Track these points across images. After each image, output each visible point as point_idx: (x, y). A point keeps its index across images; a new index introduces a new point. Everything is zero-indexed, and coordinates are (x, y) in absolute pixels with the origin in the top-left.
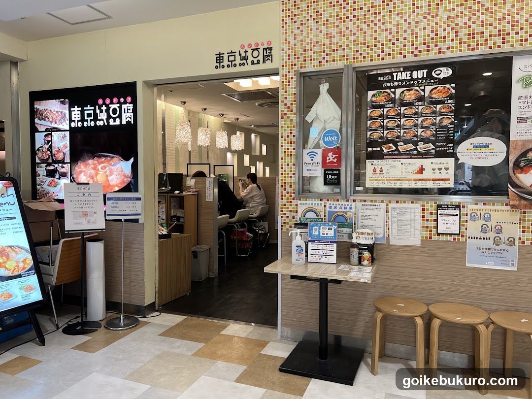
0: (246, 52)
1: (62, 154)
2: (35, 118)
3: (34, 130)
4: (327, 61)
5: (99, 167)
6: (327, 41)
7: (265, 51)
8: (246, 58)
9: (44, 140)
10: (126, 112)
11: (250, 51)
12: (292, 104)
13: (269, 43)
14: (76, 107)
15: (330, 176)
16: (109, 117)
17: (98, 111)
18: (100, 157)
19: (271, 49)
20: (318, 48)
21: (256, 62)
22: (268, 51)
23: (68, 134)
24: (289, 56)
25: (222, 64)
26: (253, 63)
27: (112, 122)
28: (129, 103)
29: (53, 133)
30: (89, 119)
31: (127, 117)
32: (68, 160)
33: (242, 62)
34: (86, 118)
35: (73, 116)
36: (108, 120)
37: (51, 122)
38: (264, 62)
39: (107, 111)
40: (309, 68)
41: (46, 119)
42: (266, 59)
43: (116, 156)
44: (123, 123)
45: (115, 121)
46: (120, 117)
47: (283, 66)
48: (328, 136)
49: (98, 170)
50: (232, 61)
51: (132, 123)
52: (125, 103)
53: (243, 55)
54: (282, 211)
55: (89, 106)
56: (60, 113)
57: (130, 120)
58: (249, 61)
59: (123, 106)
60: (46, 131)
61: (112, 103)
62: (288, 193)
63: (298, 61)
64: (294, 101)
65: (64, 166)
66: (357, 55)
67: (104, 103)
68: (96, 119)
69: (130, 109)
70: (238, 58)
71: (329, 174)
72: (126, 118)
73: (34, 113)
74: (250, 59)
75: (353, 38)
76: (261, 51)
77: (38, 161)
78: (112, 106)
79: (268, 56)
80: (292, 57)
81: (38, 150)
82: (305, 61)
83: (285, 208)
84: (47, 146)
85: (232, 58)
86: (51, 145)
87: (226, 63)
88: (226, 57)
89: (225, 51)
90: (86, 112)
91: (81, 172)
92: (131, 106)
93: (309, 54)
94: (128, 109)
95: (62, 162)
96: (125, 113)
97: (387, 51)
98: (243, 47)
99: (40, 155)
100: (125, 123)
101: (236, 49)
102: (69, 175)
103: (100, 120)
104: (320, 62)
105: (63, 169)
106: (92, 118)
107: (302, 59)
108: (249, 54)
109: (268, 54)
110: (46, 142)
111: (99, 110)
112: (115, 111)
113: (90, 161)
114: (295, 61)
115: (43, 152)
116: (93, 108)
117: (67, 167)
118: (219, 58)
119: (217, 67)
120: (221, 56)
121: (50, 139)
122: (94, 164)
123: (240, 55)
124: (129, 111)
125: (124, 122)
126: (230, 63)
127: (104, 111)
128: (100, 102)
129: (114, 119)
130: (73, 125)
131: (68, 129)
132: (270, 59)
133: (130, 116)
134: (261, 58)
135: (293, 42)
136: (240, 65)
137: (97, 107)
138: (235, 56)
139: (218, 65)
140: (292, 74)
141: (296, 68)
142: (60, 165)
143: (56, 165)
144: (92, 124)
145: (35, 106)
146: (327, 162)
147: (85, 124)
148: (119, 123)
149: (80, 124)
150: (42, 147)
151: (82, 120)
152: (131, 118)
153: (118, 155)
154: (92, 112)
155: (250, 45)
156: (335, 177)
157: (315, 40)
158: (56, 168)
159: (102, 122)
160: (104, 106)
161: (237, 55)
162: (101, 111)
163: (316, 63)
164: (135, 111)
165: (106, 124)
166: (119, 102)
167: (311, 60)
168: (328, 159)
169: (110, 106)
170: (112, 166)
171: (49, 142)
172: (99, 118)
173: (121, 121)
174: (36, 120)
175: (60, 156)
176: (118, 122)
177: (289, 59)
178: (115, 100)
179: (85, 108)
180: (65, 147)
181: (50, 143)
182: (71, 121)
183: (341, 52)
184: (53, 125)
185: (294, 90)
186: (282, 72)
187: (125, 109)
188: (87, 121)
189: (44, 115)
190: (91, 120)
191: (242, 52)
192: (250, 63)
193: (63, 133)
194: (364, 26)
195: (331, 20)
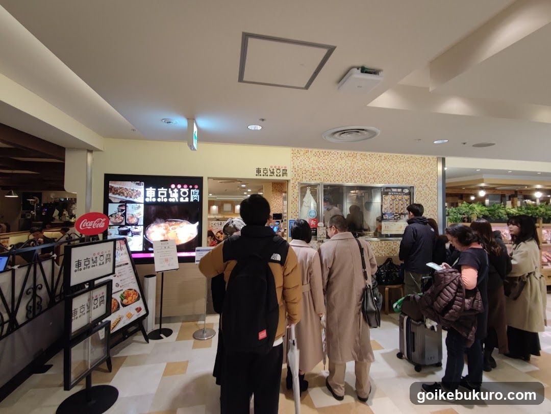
1: (136, 219)
2: (108, 193)
3: (107, 201)
4: (313, 180)
5: (170, 228)
6: (312, 171)
7: (283, 171)
8: (273, 173)
9: (118, 209)
12: (296, 197)
13: (285, 167)
14: (151, 188)
16: (180, 196)
17: (170, 192)
18: (171, 221)
19: (286, 170)
20: (308, 173)
23: (142, 206)
24: (295, 175)
25: (260, 174)
26: (277, 175)
27: (182, 200)
28: (196, 189)
29: (127, 205)
30: (162, 196)
31: (195, 196)
32: (141, 222)
33: (271, 174)
34: (159, 196)
35: (148, 194)
36: (179, 198)
37: (126, 197)
38: (283, 176)
39: (179, 192)
40: (304, 181)
41: (121, 194)
42: (284, 174)
43: (184, 221)
46: (189, 196)
47: (292, 179)
48: (311, 213)
49: (169, 230)
51: (198, 201)
52: (193, 188)
53: (272, 171)
55: (162, 188)
59: (192, 190)
60: (120, 202)
61: (182, 187)
64: (298, 196)
65: (137, 227)
66: (325, 179)
68: (168, 196)
69: (197, 193)
70: (269, 172)
72: (194, 198)
73: (107, 189)
74: (275, 174)
75: (323, 171)
76: (281, 170)
77: (110, 223)
78: (183, 190)
80: (297, 175)
81: (111, 216)
82: (303, 178)
84: (120, 214)
85: (265, 172)
86: (125, 212)
87: (262, 173)
88: (262, 170)
89: (262, 168)
90: (159, 192)
91: (153, 231)
92: (198, 191)
93: (304, 175)
94: (195, 193)
95: (136, 225)
96: (193, 194)
97: (337, 179)
98: (271, 167)
99: (112, 219)
101: (268, 167)
102: (142, 234)
103: (172, 198)
104: (310, 180)
105: (136, 229)
106: (165, 196)
107: (301, 177)
108: (275, 171)
110: (120, 210)
112: (185, 193)
113: (163, 224)
114: (298, 178)
115: (116, 217)
116: (166, 190)
117: (140, 229)
118: (258, 171)
119: (257, 175)
120: (259, 169)
121: (124, 208)
122: (165, 226)
125: (192, 200)
126: (264, 174)
127: (176, 192)
128: (173, 186)
129: (184, 198)
130: (147, 200)
131: (143, 202)
132: (286, 175)
134: (281, 174)
135: (297, 169)
136: (270, 175)
137: (170, 189)
140: (297, 183)
141: (298, 181)
142: (134, 227)
143: (129, 227)
144: (166, 200)
145: (110, 184)
146: (311, 225)
147: (159, 200)
149: (154, 200)
150: (116, 214)
151: (157, 197)
152: (197, 198)
153: (186, 220)
154: (165, 193)
155: (275, 167)
156: (314, 232)
157: (307, 169)
158: (129, 229)
161: (268, 170)
162: (173, 192)
163: (308, 179)
164: (201, 194)
165: (177, 201)
166: (188, 187)
167: (305, 178)
168: (311, 223)
169: (181, 189)
170: (181, 227)
171: (122, 210)
172: (171, 196)
173: (190, 199)
174: (110, 195)
175: (134, 221)
176: (187, 200)
178: (185, 186)
179: (159, 189)
180: (139, 214)
182: (145, 197)
183: (318, 177)
184: (128, 199)
185: (297, 191)
186: (291, 182)
187: (193, 193)
188: (161, 198)
189: (119, 191)
190: (164, 198)
191: (271, 169)
192: (275, 175)
193: (138, 205)
194: (328, 167)
195: (314, 162)
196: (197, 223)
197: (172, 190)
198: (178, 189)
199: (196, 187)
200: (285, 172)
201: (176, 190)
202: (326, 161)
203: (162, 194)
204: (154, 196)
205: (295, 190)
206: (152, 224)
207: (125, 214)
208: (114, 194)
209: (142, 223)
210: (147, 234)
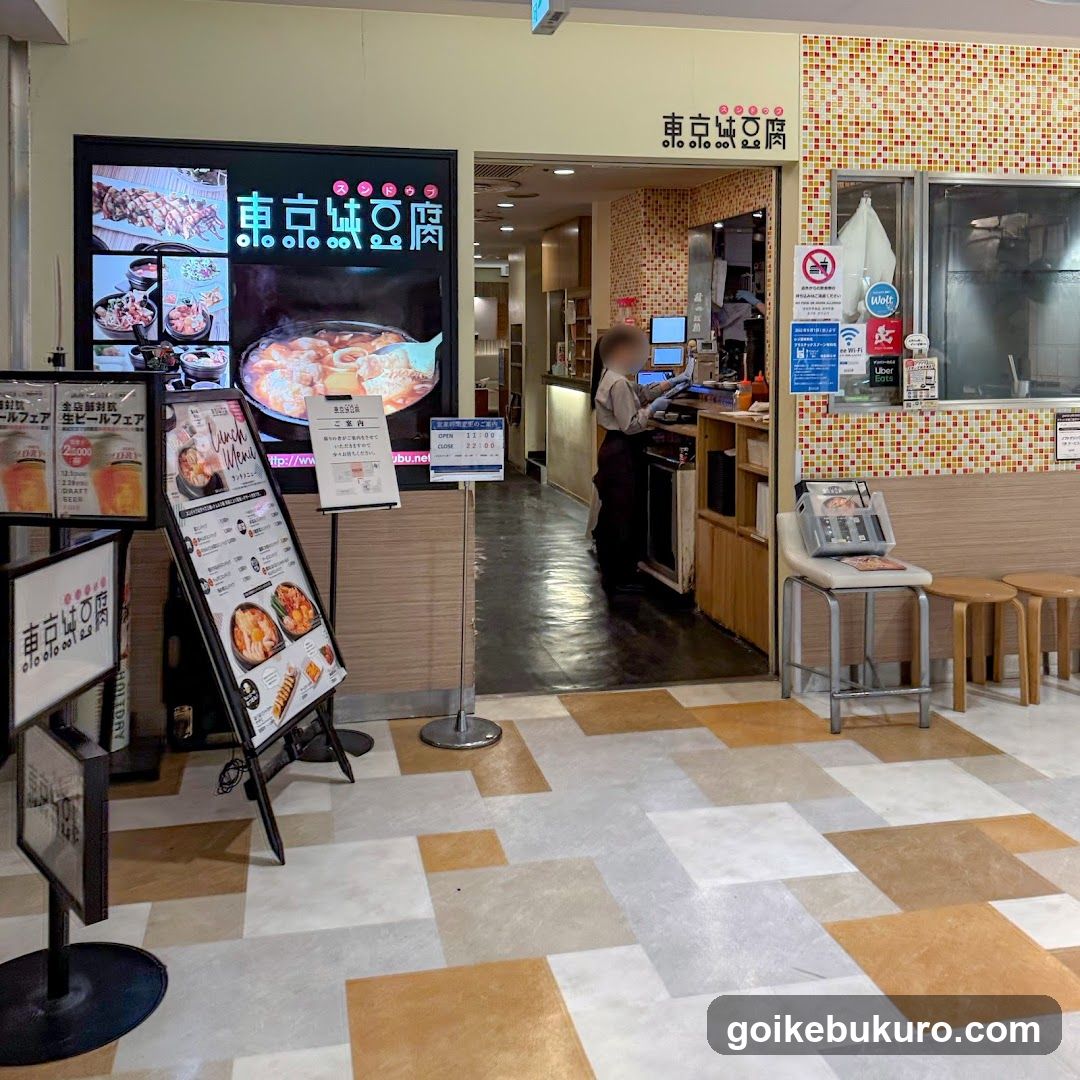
0: (731, 121)
1: (201, 318)
2: (91, 213)
3: (87, 246)
4: (885, 161)
5: (335, 356)
6: (885, 125)
7: (770, 126)
8: (730, 133)
9: (130, 276)
10: (423, 220)
11: (739, 121)
12: (821, 233)
13: (779, 111)
14: (255, 193)
15: (881, 369)
16: (368, 230)
17: (332, 212)
18: (337, 330)
19: (782, 123)
20: (869, 135)
21: (751, 144)
22: (776, 127)
23: (223, 266)
24: (817, 140)
25: (677, 139)
26: (745, 145)
27: (376, 243)
28: (432, 201)
29: (165, 259)
30: (301, 229)
31: (425, 232)
32: (222, 332)
33: (723, 140)
34: (289, 226)
35: (243, 218)
36: (365, 236)
37: (161, 229)
38: (768, 145)
39: (364, 213)
40: (854, 167)
41: (140, 218)
42: (773, 141)
43: (387, 328)
44: (412, 248)
45: (386, 242)
46: (404, 231)
47: (805, 158)
48: (877, 296)
49: (331, 363)
50: (700, 136)
51: (441, 248)
52: (420, 197)
53: (725, 126)
54: (801, 440)
55: (300, 195)
56: (194, 206)
57: (434, 241)
58: (738, 140)
59: (413, 206)
60: (138, 251)
61: (378, 194)
62: (813, 404)
63: (834, 154)
64: (827, 227)
65: (207, 350)
66: (935, 157)
67: (353, 192)
68: (324, 229)
69: (434, 216)
70: (713, 130)
71: (878, 366)
72: (423, 237)
73: (85, 199)
74: (740, 137)
75: (927, 126)
76: (762, 123)
77: (98, 334)
78: (380, 204)
79: (777, 135)
80: (823, 144)
81: (105, 304)
82: (845, 154)
83: (807, 434)
84: (139, 295)
85: (700, 130)
86: (160, 288)
87: (686, 136)
88: (686, 124)
89: (686, 113)
90: (289, 211)
91: (270, 368)
92: (437, 209)
93: (853, 142)
94: (428, 216)
95: (203, 340)
96: (418, 222)
97: (981, 157)
98: (723, 110)
99: (109, 317)
100: (418, 248)
101: (711, 112)
102: (226, 375)
103: (339, 235)
104: (874, 160)
105: (203, 359)
106: (312, 227)
107: (840, 150)
108: (737, 126)
109: (776, 131)
110: (138, 282)
111: (335, 210)
112: (386, 216)
113: (304, 342)
114: (828, 153)
115: (122, 311)
116: (316, 202)
117: (219, 357)
118: (672, 125)
119: (665, 144)
120: (676, 120)
121: (154, 275)
122: (316, 348)
123: (719, 125)
124: (431, 219)
125: (415, 244)
126: (696, 139)
127: (352, 214)
128: (341, 188)
129: (386, 237)
130: (243, 241)
131: (226, 251)
132: (781, 141)
133: (434, 233)
134: (761, 137)
135: (824, 116)
136: (718, 145)
137: (329, 200)
138: (707, 125)
139: (669, 138)
140: (822, 176)
141: (829, 165)
142: (192, 348)
143: (176, 350)
144: (314, 243)
145: (95, 179)
146: (876, 343)
147: (288, 242)
148: (400, 248)
149: (269, 242)
150: (121, 296)
151: (278, 230)
152: (436, 237)
153: (395, 325)
154: (312, 212)
155: (739, 110)
156: (888, 371)
157: (863, 119)
159: (345, 239)
160: (352, 200)
161: (712, 124)
162: (344, 213)
163: (867, 161)
164: (449, 221)
165: (359, 246)
166: (400, 194)
167: (857, 154)
168: (877, 338)
169: (372, 201)
170: (377, 353)
171: (147, 283)
172: (335, 228)
173: (406, 242)
174: (98, 219)
175: (193, 324)
176: (396, 244)
177: (817, 147)
178: (389, 189)
179: (286, 201)
180: (212, 299)
181: (155, 285)
182: (235, 229)
183: (908, 149)
184: (169, 237)
185: (825, 208)
186: (803, 170)
187: (418, 214)
188: (295, 234)
189: (130, 206)
190: (308, 234)
191: (723, 119)
192: (738, 144)
193: (206, 261)
194: (946, 110)
195: (892, 89)
196: (438, 339)
197: (339, 202)
198: (360, 199)
199: (432, 191)
200: (776, 132)
201: (352, 205)
202: (941, 86)
203: (301, 220)
204: (268, 226)
205: (815, 203)
206: (265, 341)
207: (157, 297)
208: (110, 215)
209: (225, 336)
210: (247, 380)
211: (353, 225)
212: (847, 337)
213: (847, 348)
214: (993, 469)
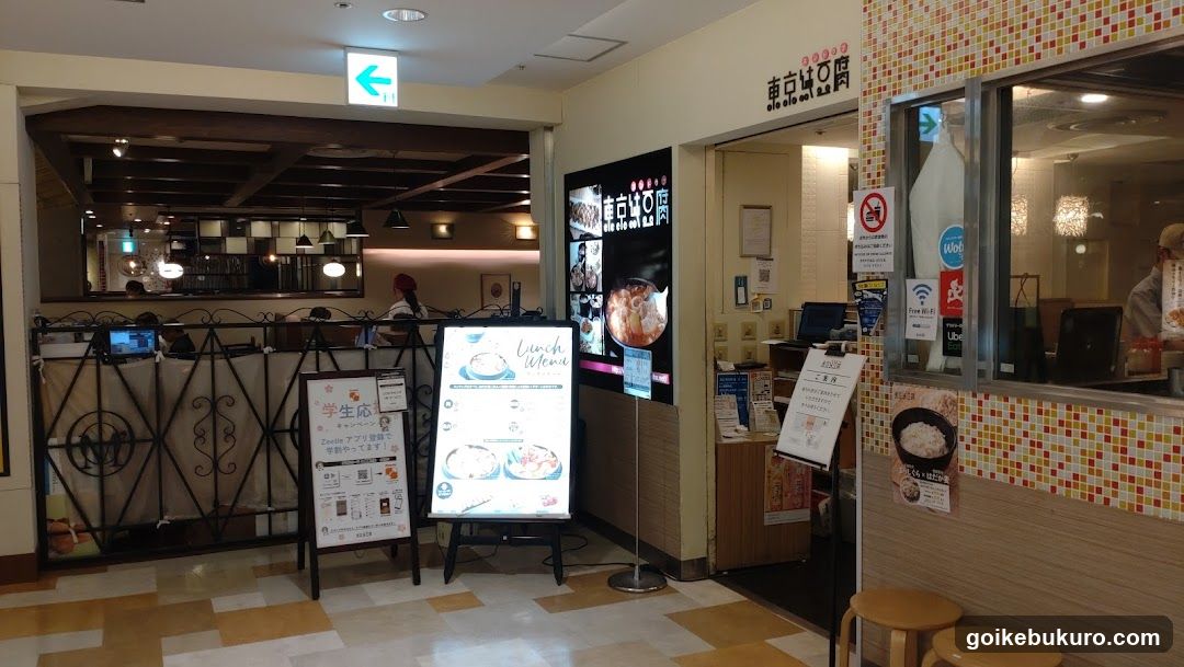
0: (810, 71)
1: (595, 277)
2: (569, 219)
3: (569, 239)
4: (937, 74)
5: (632, 301)
6: (938, 29)
7: (838, 66)
8: (809, 84)
10: (661, 202)
11: (816, 69)
12: (879, 174)
13: (845, 47)
14: (609, 197)
15: (954, 334)
16: (642, 213)
17: (631, 203)
18: (632, 283)
19: (846, 60)
20: (922, 47)
21: (824, 91)
22: (842, 65)
24: (875, 70)
25: (776, 101)
26: (820, 93)
27: (645, 222)
28: (664, 188)
30: (622, 217)
31: (661, 211)
32: (600, 289)
33: (804, 92)
34: (618, 216)
35: (606, 213)
36: (641, 218)
37: (585, 225)
38: (836, 87)
39: (641, 202)
40: (907, 93)
41: (581, 219)
42: (839, 81)
44: (657, 224)
45: (648, 221)
46: (654, 212)
47: (865, 94)
48: (949, 242)
49: (631, 307)
50: (790, 93)
51: (667, 222)
52: (660, 186)
53: (806, 77)
54: (863, 406)
55: (622, 194)
56: (593, 209)
57: (665, 218)
58: (815, 90)
59: (658, 192)
61: (646, 188)
63: (890, 80)
64: (883, 167)
65: (597, 297)
66: (991, 52)
67: (637, 189)
68: (629, 218)
69: (664, 199)
70: (799, 84)
71: (952, 330)
72: (661, 214)
74: (817, 84)
76: (832, 65)
77: (572, 289)
78: (646, 194)
79: (843, 75)
80: (879, 72)
82: (900, 77)
85: (790, 87)
87: (782, 98)
88: (781, 84)
89: (781, 74)
90: (619, 206)
91: (613, 309)
92: (666, 193)
93: (907, 61)
94: (662, 199)
95: (594, 291)
96: (659, 204)
97: (1047, 36)
98: (805, 61)
100: (660, 224)
101: (796, 67)
102: (602, 313)
103: (633, 219)
104: (926, 77)
105: (596, 302)
106: (625, 216)
107: (895, 74)
108: (814, 75)
109: (842, 70)
111: (632, 201)
112: (648, 202)
113: (623, 292)
114: (884, 81)
116: (626, 198)
117: (600, 300)
118: (773, 89)
119: (769, 108)
120: (776, 83)
122: (626, 297)
123: (802, 78)
125: (658, 222)
126: (787, 97)
127: (637, 203)
128: (634, 186)
129: (648, 217)
130: (605, 228)
131: (601, 235)
132: (845, 79)
133: (665, 211)
134: (831, 81)
135: (881, 39)
136: (802, 98)
137: (630, 195)
138: (794, 81)
139: (771, 102)
141: (885, 95)
142: (593, 296)
143: (589, 297)
144: (625, 226)
145: (570, 199)
147: (618, 226)
148: (653, 224)
149: (612, 228)
151: (615, 219)
152: (665, 214)
153: (651, 280)
154: (625, 205)
155: (816, 57)
157: (917, 29)
158: (590, 300)
159: (635, 222)
160: (637, 193)
161: (797, 78)
162: (634, 203)
163: (919, 79)
164: (670, 201)
165: (639, 225)
166: (653, 186)
167: (910, 74)
168: (950, 294)
169: (644, 193)
170: (645, 300)
172: (632, 215)
173: (655, 220)
174: (572, 223)
175: (593, 281)
176: (651, 222)
177: (875, 77)
178: (649, 182)
179: (617, 199)
180: (598, 265)
182: (604, 222)
183: (962, 51)
184: (587, 229)
185: (882, 145)
187: (659, 199)
188: (620, 221)
189: (578, 212)
190: (623, 221)
191: (805, 72)
192: (815, 93)
193: (596, 242)
196: (666, 291)
197: (633, 196)
198: (640, 192)
199: (664, 180)
201: (637, 197)
203: (622, 211)
204: (613, 217)
205: (873, 141)
206: (612, 293)
208: (574, 219)
210: (608, 317)
211: (636, 212)
212: (921, 294)
213: (920, 307)
214: (1061, 490)
